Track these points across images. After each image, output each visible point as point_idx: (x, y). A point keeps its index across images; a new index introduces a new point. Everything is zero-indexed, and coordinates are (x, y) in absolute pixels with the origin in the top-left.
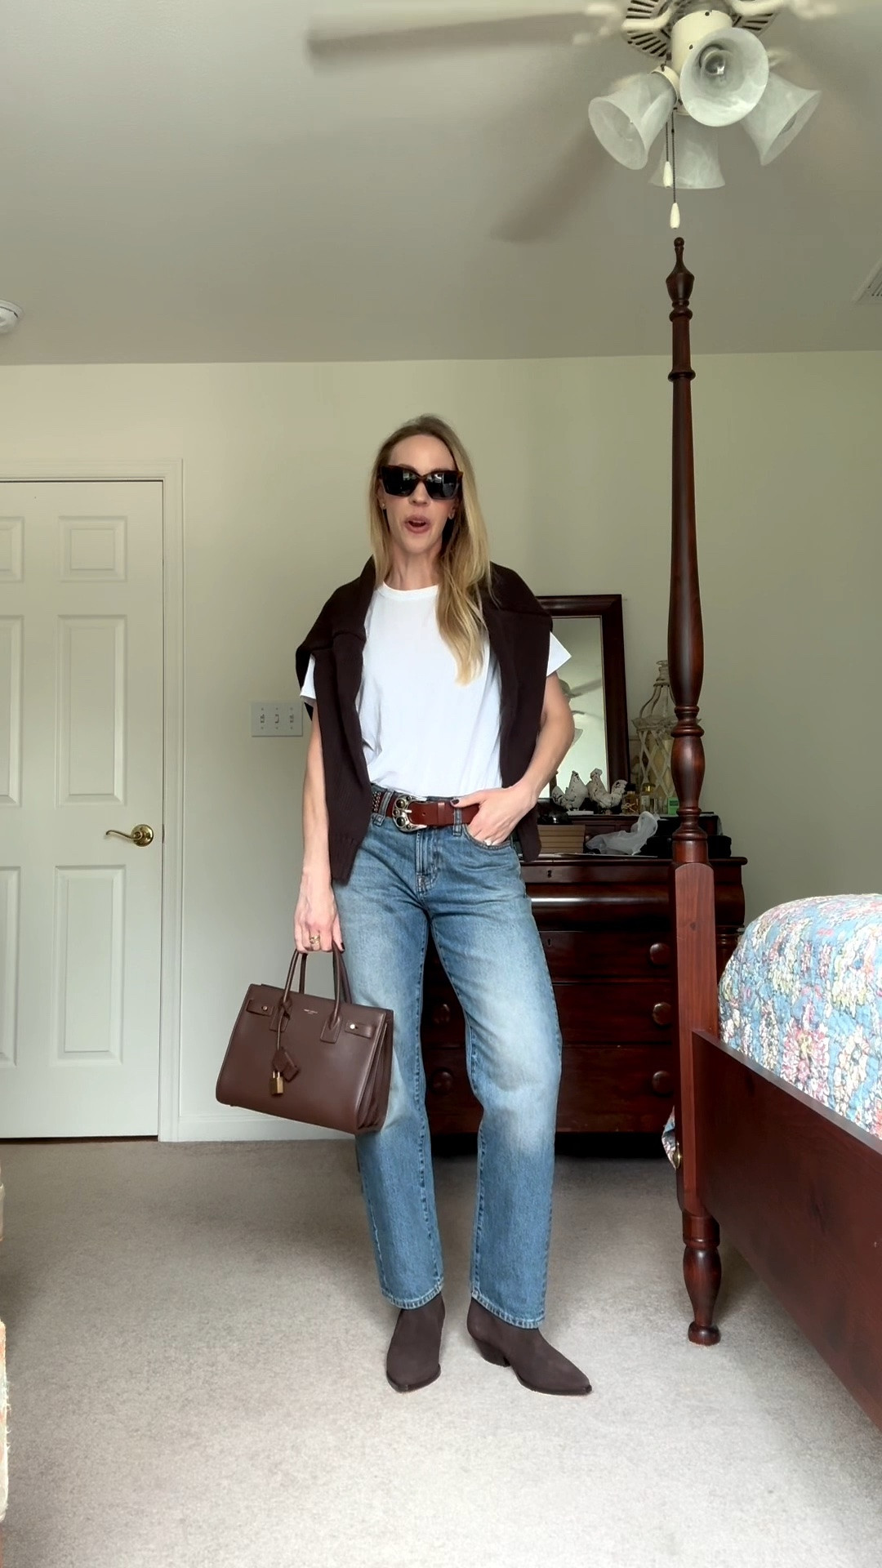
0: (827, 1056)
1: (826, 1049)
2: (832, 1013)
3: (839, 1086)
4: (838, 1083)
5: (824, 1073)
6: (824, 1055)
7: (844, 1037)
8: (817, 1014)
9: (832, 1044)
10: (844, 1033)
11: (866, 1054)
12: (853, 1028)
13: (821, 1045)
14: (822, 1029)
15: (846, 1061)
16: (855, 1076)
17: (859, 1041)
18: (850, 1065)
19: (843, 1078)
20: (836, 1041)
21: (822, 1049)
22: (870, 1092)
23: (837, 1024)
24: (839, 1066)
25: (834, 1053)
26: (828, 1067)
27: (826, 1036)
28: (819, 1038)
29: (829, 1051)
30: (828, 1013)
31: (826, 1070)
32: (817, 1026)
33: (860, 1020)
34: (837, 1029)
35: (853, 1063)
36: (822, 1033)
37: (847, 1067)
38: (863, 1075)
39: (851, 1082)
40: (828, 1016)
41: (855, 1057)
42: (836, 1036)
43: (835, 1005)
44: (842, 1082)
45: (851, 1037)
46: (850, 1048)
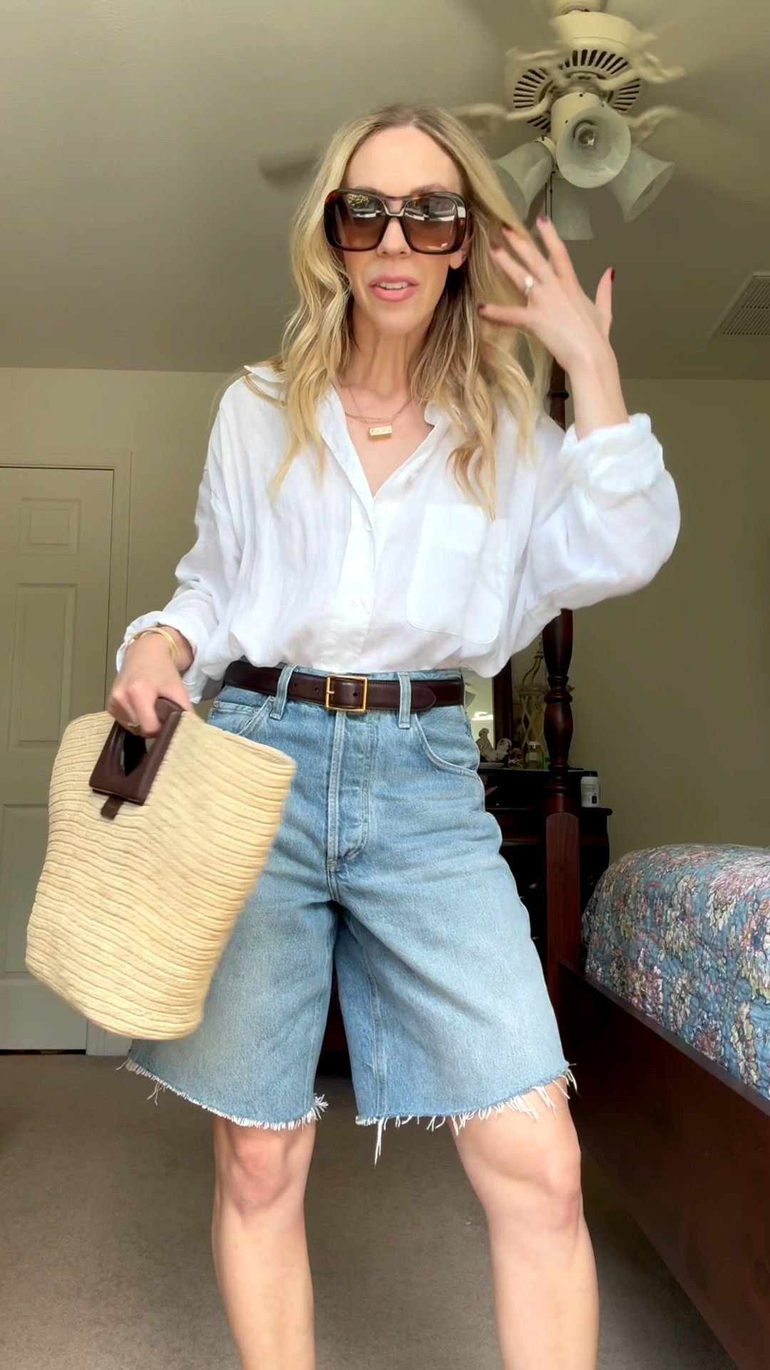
0: (661, 995)
1: (660, 988)
2: (665, 957)
3: (672, 1022)
4: (672, 1020)
5: (659, 1010)
6: (658, 994)
7: (674, 978)
8: (651, 957)
9: (665, 986)
10: (674, 975)
11: (690, 993)
12: (680, 971)
13: (656, 985)
14: (657, 970)
15: (676, 1000)
16: (682, 1012)
17: (685, 982)
18: (679, 1003)
19: (674, 1014)
20: (668, 982)
21: (657, 989)
22: (693, 1027)
23: (670, 968)
24: (671, 1005)
25: (666, 993)
26: (662, 1005)
27: (661, 978)
28: (653, 979)
29: (663, 991)
30: (662, 957)
31: (661, 1007)
32: (652, 968)
33: (685, 964)
34: (669, 971)
35: (681, 1001)
36: (656, 974)
37: (677, 1004)
38: (688, 1012)
39: (680, 1019)
40: (661, 960)
41: (682, 996)
42: (667, 978)
43: (668, 951)
44: (674, 1019)
45: (680, 979)
46: (678, 989)
